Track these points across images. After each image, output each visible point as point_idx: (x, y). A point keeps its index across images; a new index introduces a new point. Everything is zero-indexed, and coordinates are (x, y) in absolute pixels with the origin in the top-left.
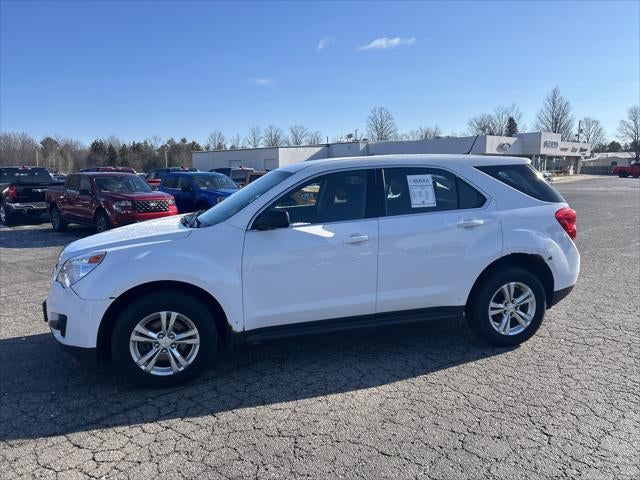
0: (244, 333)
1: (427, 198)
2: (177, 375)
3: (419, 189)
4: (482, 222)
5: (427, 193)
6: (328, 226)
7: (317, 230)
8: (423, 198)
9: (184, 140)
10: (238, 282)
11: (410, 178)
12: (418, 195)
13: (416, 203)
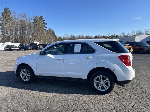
0: (37, 76)
1: (78, 50)
2: (27, 81)
3: (77, 48)
4: (91, 57)
5: (79, 49)
6: (54, 55)
7: (52, 56)
8: (77, 50)
9: (115, 35)
10: (36, 66)
11: (75, 45)
12: (76, 49)
13: (75, 51)
